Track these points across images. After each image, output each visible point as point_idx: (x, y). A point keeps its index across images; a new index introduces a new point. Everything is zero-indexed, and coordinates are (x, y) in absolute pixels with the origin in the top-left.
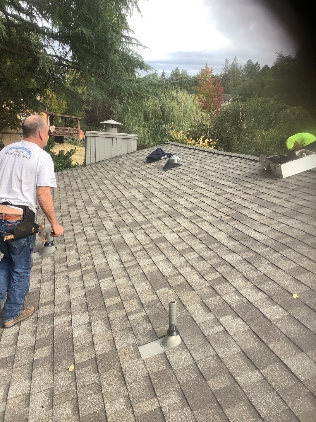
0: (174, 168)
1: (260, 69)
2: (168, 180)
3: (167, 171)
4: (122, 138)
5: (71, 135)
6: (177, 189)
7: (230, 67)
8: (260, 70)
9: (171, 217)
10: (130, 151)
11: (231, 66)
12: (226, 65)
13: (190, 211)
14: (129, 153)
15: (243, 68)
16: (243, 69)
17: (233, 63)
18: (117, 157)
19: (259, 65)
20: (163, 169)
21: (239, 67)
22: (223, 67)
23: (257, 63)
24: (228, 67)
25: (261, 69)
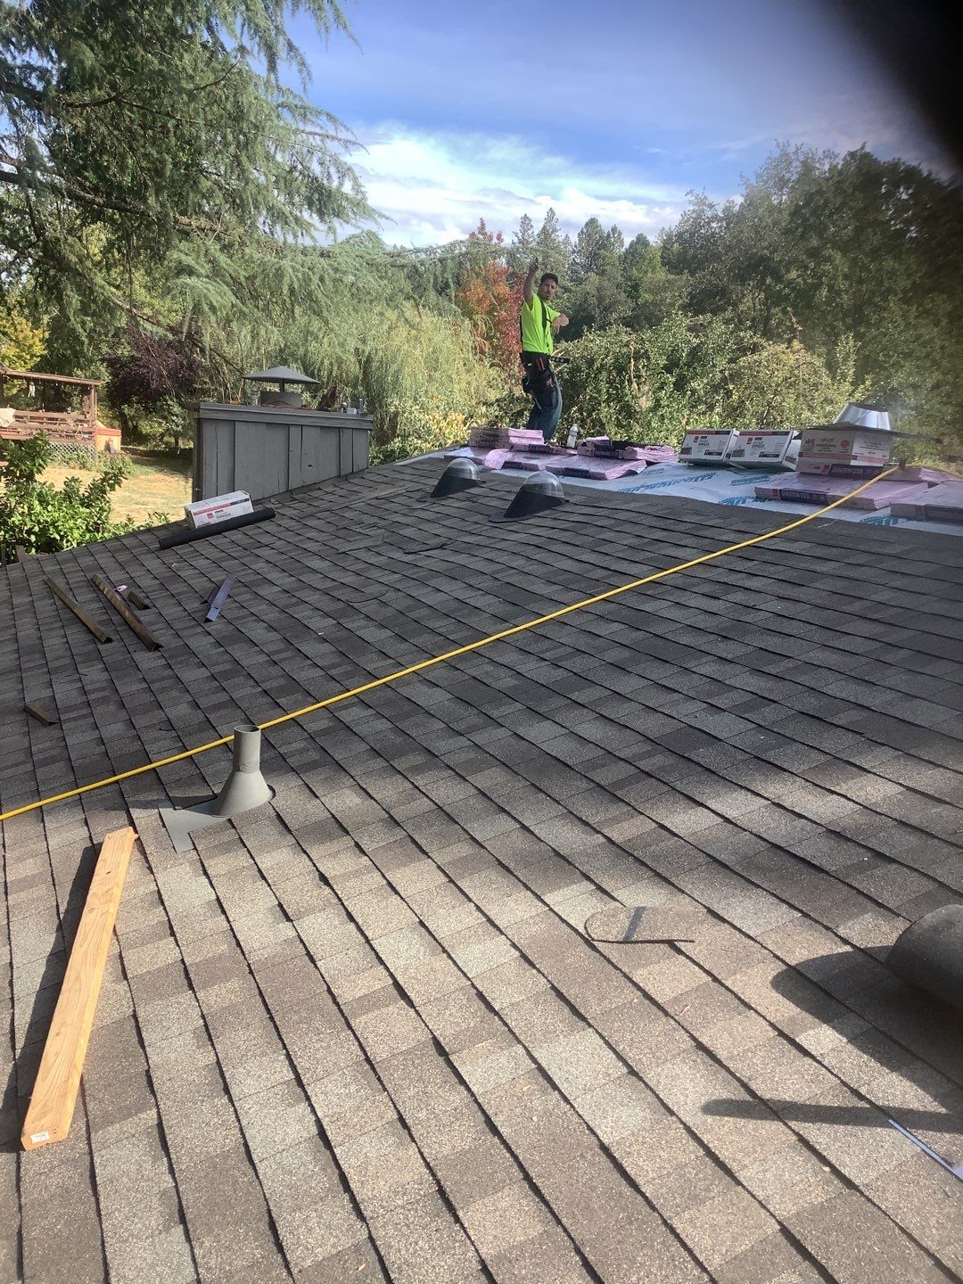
0: (546, 512)
1: (623, 246)
2: (554, 548)
3: (528, 522)
4: (321, 427)
5: (67, 436)
6: (609, 572)
7: (537, 240)
8: (623, 250)
9: (667, 662)
10: (347, 469)
11: (539, 235)
12: (523, 235)
13: (725, 637)
14: (343, 473)
15: (573, 244)
16: (576, 246)
17: (544, 228)
18: (306, 488)
19: (620, 234)
20: (505, 516)
21: (561, 239)
22: (516, 240)
23: (614, 229)
24: (531, 240)
25: (627, 245)
